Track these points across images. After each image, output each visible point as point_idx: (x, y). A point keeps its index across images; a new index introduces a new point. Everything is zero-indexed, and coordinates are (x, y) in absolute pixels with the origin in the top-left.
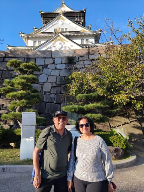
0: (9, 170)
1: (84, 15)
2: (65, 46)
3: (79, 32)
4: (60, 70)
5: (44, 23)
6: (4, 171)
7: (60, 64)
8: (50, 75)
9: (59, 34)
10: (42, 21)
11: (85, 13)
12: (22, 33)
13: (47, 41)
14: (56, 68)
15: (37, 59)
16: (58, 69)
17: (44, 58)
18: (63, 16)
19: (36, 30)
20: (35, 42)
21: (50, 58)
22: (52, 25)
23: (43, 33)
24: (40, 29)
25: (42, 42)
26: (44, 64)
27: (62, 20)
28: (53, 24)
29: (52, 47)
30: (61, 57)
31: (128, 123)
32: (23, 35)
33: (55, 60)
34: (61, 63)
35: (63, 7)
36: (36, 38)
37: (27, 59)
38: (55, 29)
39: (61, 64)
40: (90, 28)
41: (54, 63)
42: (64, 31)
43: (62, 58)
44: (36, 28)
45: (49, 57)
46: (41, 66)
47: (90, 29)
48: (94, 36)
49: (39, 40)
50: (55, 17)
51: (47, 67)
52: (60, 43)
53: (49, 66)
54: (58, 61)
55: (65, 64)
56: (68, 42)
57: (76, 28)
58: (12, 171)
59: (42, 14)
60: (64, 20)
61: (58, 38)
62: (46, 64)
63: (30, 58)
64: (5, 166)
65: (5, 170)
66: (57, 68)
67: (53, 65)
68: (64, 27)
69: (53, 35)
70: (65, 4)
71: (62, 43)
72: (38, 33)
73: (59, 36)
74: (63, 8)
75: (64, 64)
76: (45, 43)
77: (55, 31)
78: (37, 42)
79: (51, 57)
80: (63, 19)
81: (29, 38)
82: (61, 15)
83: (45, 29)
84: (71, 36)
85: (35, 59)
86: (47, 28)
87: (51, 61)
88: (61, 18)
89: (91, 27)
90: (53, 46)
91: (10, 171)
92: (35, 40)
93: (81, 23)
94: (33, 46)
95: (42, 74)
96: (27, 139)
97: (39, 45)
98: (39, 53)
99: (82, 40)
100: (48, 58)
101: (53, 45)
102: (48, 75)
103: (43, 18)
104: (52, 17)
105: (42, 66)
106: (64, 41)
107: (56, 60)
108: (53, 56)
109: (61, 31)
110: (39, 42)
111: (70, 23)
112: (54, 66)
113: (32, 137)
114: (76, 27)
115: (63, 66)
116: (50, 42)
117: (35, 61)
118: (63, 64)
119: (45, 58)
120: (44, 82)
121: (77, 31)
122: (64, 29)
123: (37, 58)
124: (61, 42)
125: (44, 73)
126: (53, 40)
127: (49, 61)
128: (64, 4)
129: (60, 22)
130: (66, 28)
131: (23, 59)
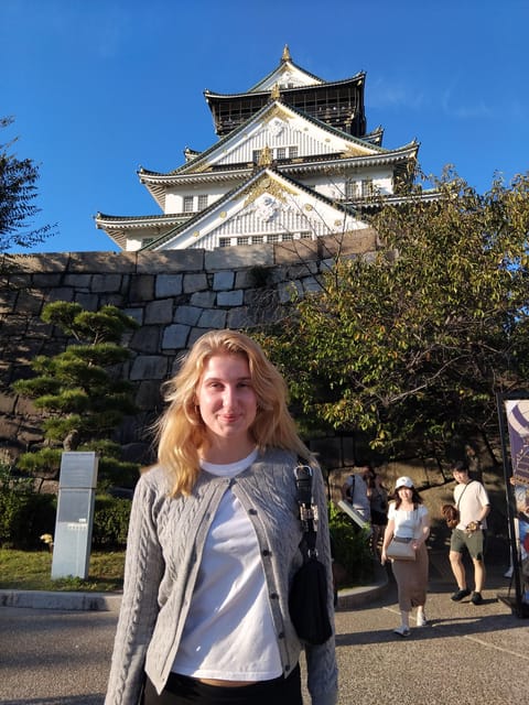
0: (18, 601)
1: (358, 94)
2: (286, 209)
3: (336, 156)
4: (228, 308)
5: (219, 133)
6: (4, 604)
7: (229, 290)
8: (196, 327)
9: (268, 171)
10: (214, 124)
11: (361, 89)
12: (146, 172)
13: (226, 197)
14: (215, 303)
15: (159, 276)
16: (221, 307)
17: (179, 272)
18: (281, 107)
19: (193, 157)
20: (188, 199)
21: (198, 272)
22: (244, 139)
23: (216, 167)
24: (204, 156)
25: (212, 199)
26: (180, 292)
27: (280, 121)
28: (249, 135)
29: (241, 213)
30: (232, 270)
31: (435, 485)
32: (148, 178)
33: (212, 279)
34: (231, 287)
35: (283, 71)
36: (192, 185)
37: (131, 276)
38: (255, 152)
39: (233, 290)
40: (378, 140)
41: (210, 289)
42: (287, 156)
43: (235, 273)
44: (192, 152)
45: (195, 269)
46: (171, 300)
47: (379, 144)
48: (394, 168)
49: (202, 193)
50: (255, 110)
51: (188, 301)
52: (268, 202)
53: (194, 300)
54: (223, 281)
55: (244, 289)
56: (295, 194)
57: (328, 144)
58: (26, 604)
59: (213, 102)
60: (285, 119)
61: (265, 183)
62: (187, 291)
63: (141, 274)
64: (8, 592)
65: (9, 601)
66: (219, 303)
67: (208, 293)
68: (285, 143)
69: (247, 172)
70: (290, 60)
71: (277, 201)
72: (197, 167)
73: (265, 175)
74: (285, 75)
75: (241, 291)
76: (220, 201)
77: (255, 157)
78: (196, 199)
79: (201, 268)
80: (281, 115)
81: (169, 187)
82: (276, 102)
83: (223, 155)
84: (309, 171)
85: (155, 277)
86: (229, 151)
87: (202, 280)
88: (276, 111)
89: (381, 137)
90: (245, 211)
91: (20, 604)
92: (188, 194)
93: (348, 123)
94: (181, 212)
95: (173, 323)
96: (72, 525)
97: (203, 208)
98: (164, 259)
99: (349, 186)
100: (193, 273)
101: (246, 207)
102: (192, 327)
103: (217, 114)
104: (249, 111)
105: (173, 297)
106: (285, 194)
107: (217, 277)
108: (208, 267)
109: (275, 157)
110: (202, 198)
111: (306, 129)
112: (210, 297)
113: (84, 520)
114: (328, 141)
115: (238, 297)
116: (235, 199)
117: (155, 281)
118: (238, 289)
119: (184, 273)
120: (178, 350)
121: (331, 152)
122: (287, 150)
123: (161, 273)
124: (273, 198)
125: (179, 321)
126: (246, 192)
127: (194, 283)
128: (288, 63)
129: (273, 125)
130: (292, 145)
131: (119, 277)
